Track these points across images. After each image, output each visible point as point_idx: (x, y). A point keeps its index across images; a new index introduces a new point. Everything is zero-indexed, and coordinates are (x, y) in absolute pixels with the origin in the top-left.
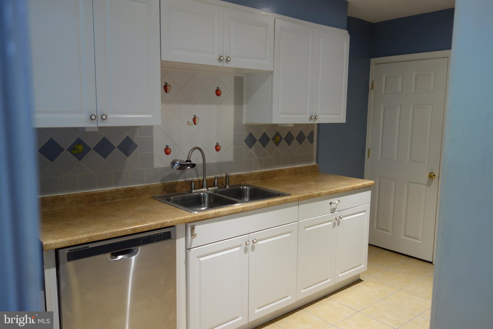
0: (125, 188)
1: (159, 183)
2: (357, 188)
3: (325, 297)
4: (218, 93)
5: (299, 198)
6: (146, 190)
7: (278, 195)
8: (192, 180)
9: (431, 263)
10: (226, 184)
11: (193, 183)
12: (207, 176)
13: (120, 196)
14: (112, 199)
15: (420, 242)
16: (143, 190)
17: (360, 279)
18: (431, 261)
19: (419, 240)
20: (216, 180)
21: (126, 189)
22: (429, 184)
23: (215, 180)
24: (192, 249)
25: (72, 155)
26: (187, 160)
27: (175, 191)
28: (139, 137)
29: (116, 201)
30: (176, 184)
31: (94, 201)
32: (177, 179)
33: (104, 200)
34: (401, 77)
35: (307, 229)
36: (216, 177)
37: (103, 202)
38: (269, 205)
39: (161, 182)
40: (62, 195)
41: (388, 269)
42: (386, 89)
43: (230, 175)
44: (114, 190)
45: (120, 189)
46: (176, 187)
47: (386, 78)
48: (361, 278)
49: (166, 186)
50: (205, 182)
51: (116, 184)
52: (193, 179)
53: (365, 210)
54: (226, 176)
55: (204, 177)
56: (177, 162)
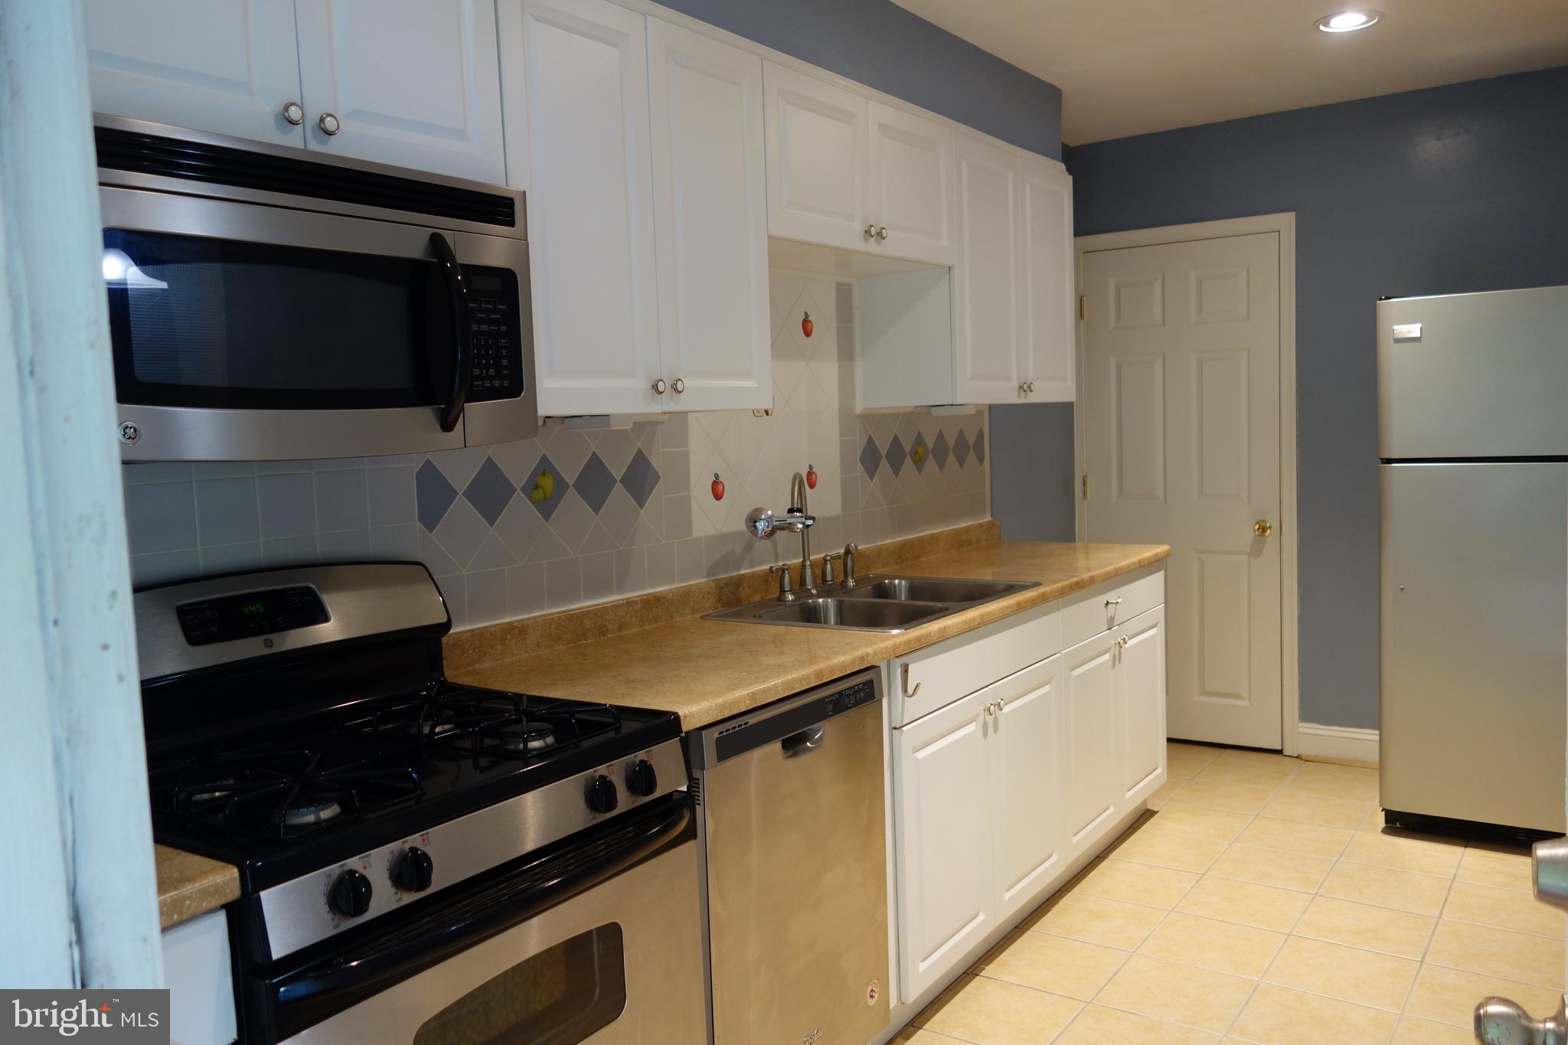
0: (643, 595)
1: (704, 580)
2: (1146, 562)
3: (1098, 859)
4: (807, 329)
5: (1064, 588)
6: (684, 598)
7: (1010, 589)
8: (783, 565)
9: (1279, 752)
10: (846, 576)
11: (787, 575)
12: (813, 555)
13: (634, 620)
14: (620, 629)
15: (1246, 703)
16: (678, 600)
17: (1148, 810)
18: (1279, 748)
19: (1242, 698)
20: (829, 566)
21: (645, 597)
22: (1256, 551)
23: (825, 564)
24: (904, 729)
25: (532, 505)
26: (790, 507)
27: (739, 602)
28: (662, 450)
29: (627, 632)
30: (740, 581)
31: (584, 635)
32: (739, 569)
33: (602, 631)
34: (1159, 283)
35: (1076, 673)
36: (827, 556)
37: (603, 638)
38: (1020, 608)
39: (708, 575)
40: (518, 621)
41: (1191, 780)
42: (1118, 317)
43: (859, 548)
44: (622, 602)
45: (634, 599)
46: (740, 589)
47: (1118, 289)
48: (1149, 807)
49: (722, 588)
50: (808, 571)
51: (621, 589)
52: (786, 565)
53: (1155, 622)
54: (848, 552)
55: (804, 558)
56: (763, 516)
